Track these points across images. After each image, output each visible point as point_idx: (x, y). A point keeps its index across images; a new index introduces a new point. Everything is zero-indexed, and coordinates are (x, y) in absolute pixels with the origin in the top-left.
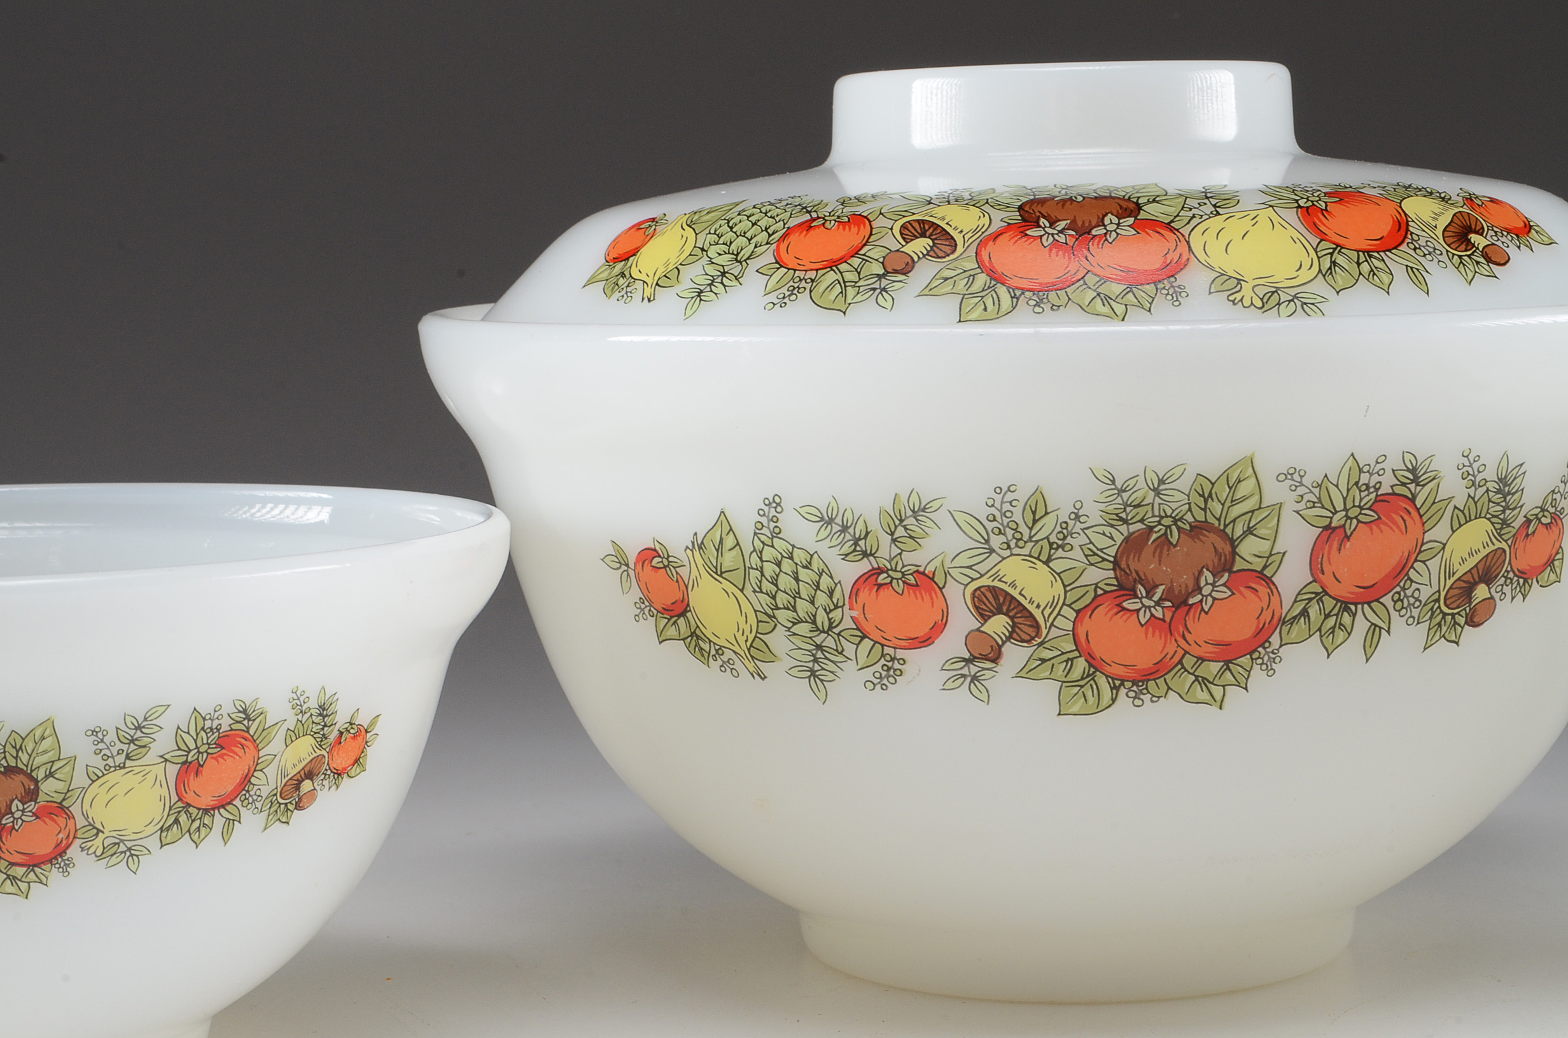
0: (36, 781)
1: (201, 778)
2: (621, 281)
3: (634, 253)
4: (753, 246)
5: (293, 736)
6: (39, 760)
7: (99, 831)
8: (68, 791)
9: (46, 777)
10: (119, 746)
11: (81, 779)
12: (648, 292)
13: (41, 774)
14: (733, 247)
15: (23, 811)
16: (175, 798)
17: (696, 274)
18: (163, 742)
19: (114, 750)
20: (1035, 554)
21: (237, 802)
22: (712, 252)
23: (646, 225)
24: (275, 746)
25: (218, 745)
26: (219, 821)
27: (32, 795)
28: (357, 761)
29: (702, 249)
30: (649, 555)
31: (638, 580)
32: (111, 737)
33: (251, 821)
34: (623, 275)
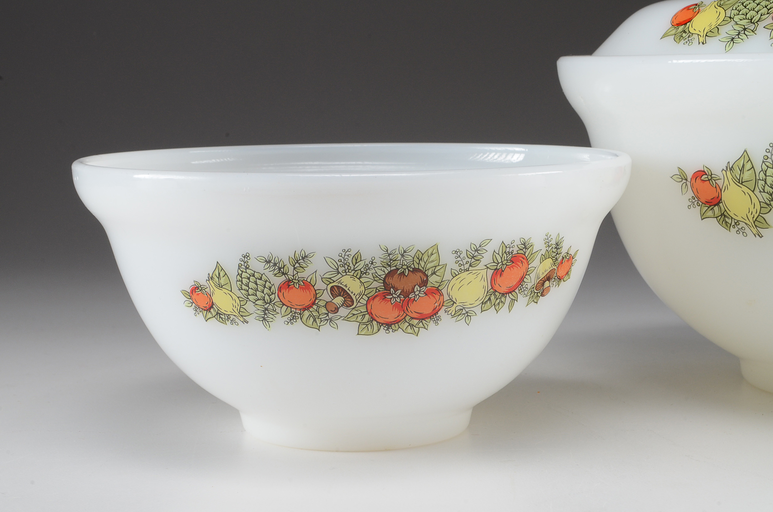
0: (427, 276)
1: (502, 277)
2: (684, 35)
3: (690, 20)
4: (759, 15)
5: (544, 258)
6: (429, 265)
7: (454, 303)
8: (442, 281)
9: (432, 274)
10: (467, 259)
11: (448, 276)
12: (701, 39)
13: (429, 273)
14: (748, 16)
15: (420, 291)
16: (490, 287)
17: (728, 30)
18: (487, 259)
19: (465, 262)
21: (517, 291)
22: (736, 19)
23: (693, 7)
24: (535, 263)
25: (512, 261)
26: (508, 300)
27: (424, 283)
28: (567, 273)
29: (730, 18)
30: (699, 174)
31: (692, 187)
32: (464, 255)
33: (522, 300)
34: (685, 32)
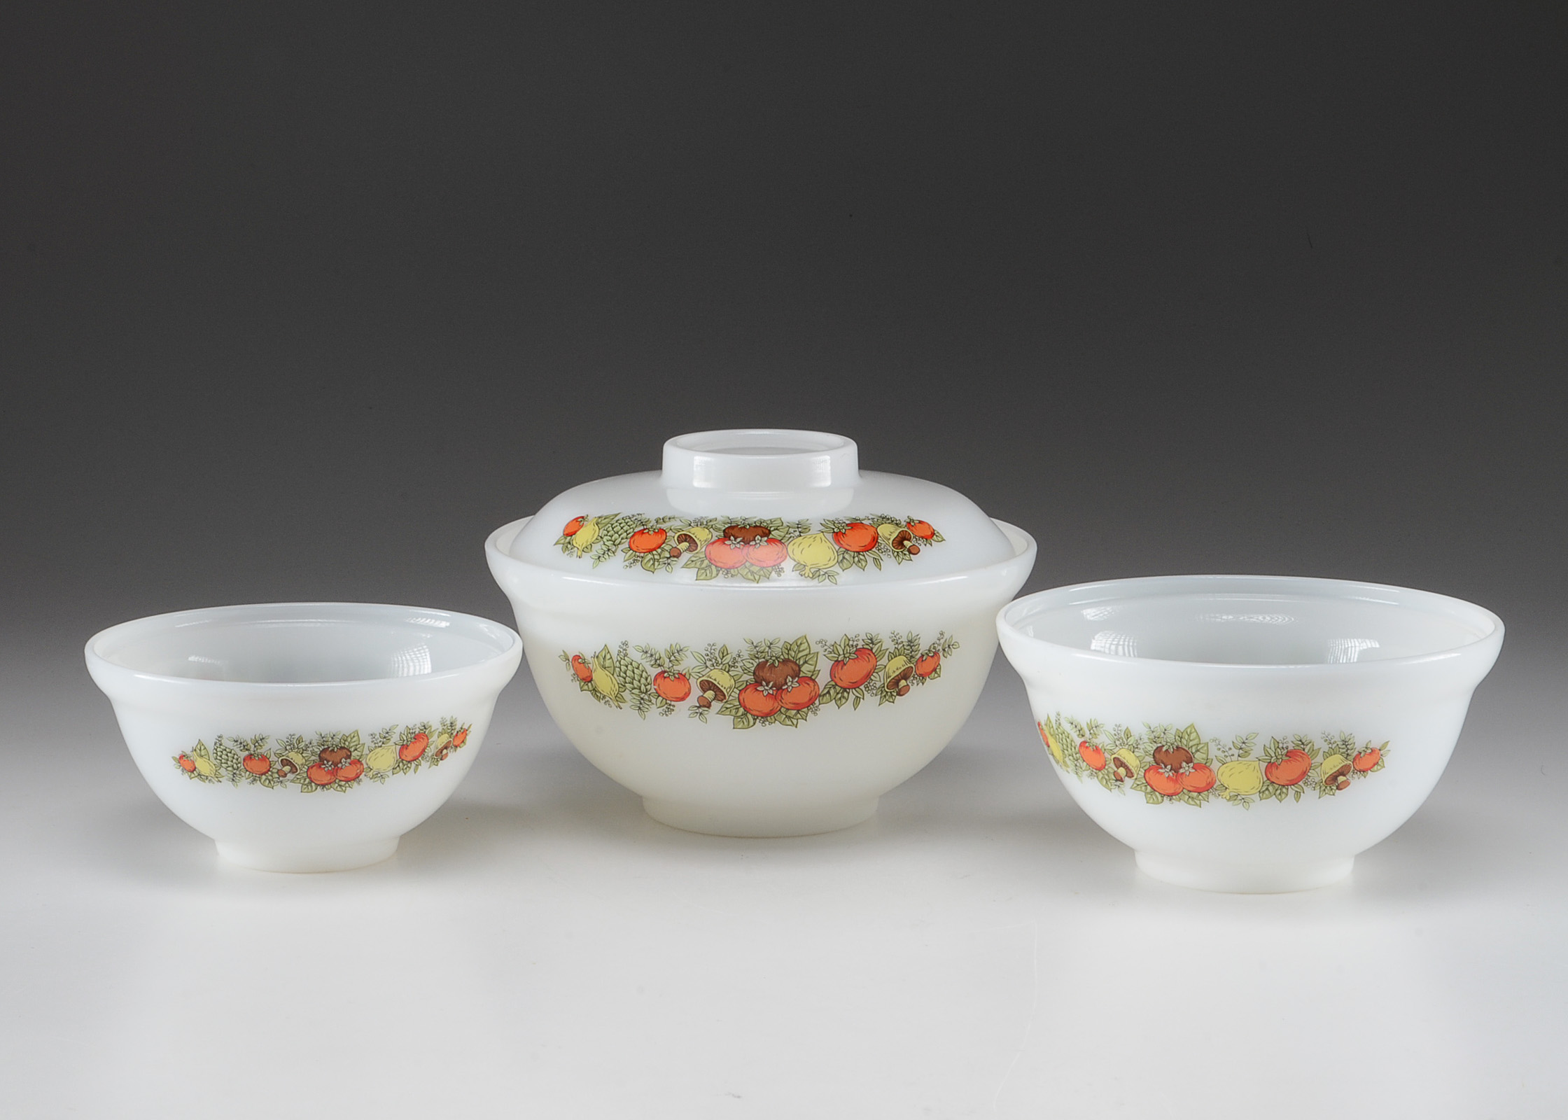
0: (350, 752)
1: (408, 750)
3: (574, 534)
4: (620, 539)
5: (441, 734)
6: (352, 744)
7: (371, 769)
8: (362, 755)
9: (354, 750)
10: (380, 739)
11: (366, 751)
12: (579, 554)
13: (352, 749)
14: (613, 538)
15: (346, 762)
16: (398, 757)
17: (598, 548)
18: (395, 738)
19: (378, 740)
20: (724, 668)
21: (420, 758)
22: (605, 539)
23: (580, 520)
24: (434, 738)
25: (414, 738)
26: (413, 765)
27: (349, 757)
28: (463, 742)
29: (601, 537)
30: (577, 658)
31: (573, 666)
32: (377, 735)
33: (424, 764)
34: (569, 544)
